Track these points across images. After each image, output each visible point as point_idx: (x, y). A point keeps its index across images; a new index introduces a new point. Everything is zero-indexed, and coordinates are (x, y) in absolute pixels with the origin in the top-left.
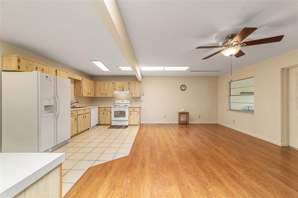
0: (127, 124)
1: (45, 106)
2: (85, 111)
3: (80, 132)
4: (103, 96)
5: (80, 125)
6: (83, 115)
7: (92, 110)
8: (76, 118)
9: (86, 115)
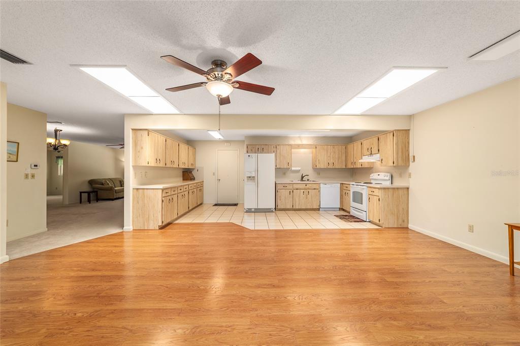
0: (362, 216)
1: (247, 177)
2: (307, 186)
3: (297, 207)
4: (352, 167)
5: (297, 200)
6: (302, 191)
7: (322, 185)
8: (291, 192)
9: (310, 191)
